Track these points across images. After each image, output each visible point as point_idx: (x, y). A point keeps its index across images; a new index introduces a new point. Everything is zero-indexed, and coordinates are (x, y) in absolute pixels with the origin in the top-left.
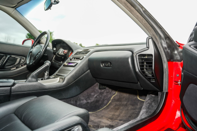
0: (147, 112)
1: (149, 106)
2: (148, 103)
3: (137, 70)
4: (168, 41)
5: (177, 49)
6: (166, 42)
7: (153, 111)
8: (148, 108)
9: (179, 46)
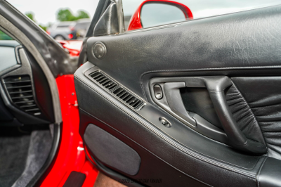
0: (37, 159)
1: (39, 146)
2: (37, 141)
3: (8, 103)
4: (51, 48)
5: (67, 57)
6: (50, 50)
7: (45, 155)
8: (39, 151)
9: (70, 53)
